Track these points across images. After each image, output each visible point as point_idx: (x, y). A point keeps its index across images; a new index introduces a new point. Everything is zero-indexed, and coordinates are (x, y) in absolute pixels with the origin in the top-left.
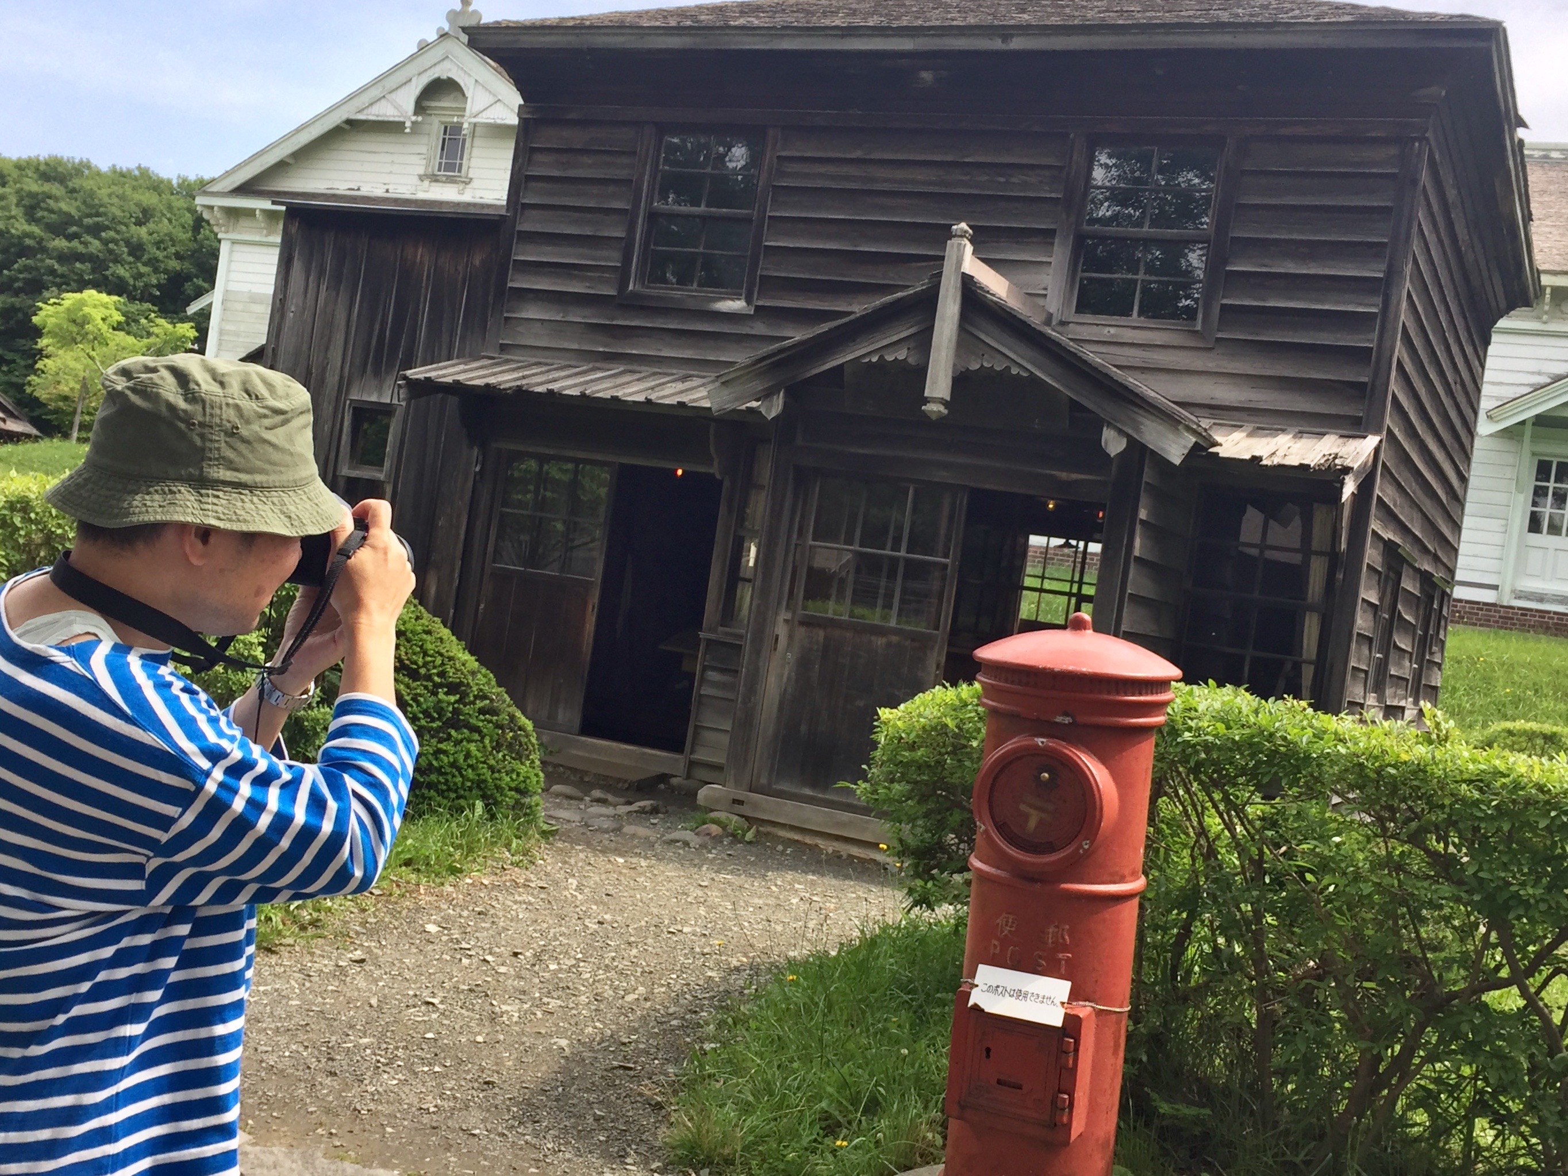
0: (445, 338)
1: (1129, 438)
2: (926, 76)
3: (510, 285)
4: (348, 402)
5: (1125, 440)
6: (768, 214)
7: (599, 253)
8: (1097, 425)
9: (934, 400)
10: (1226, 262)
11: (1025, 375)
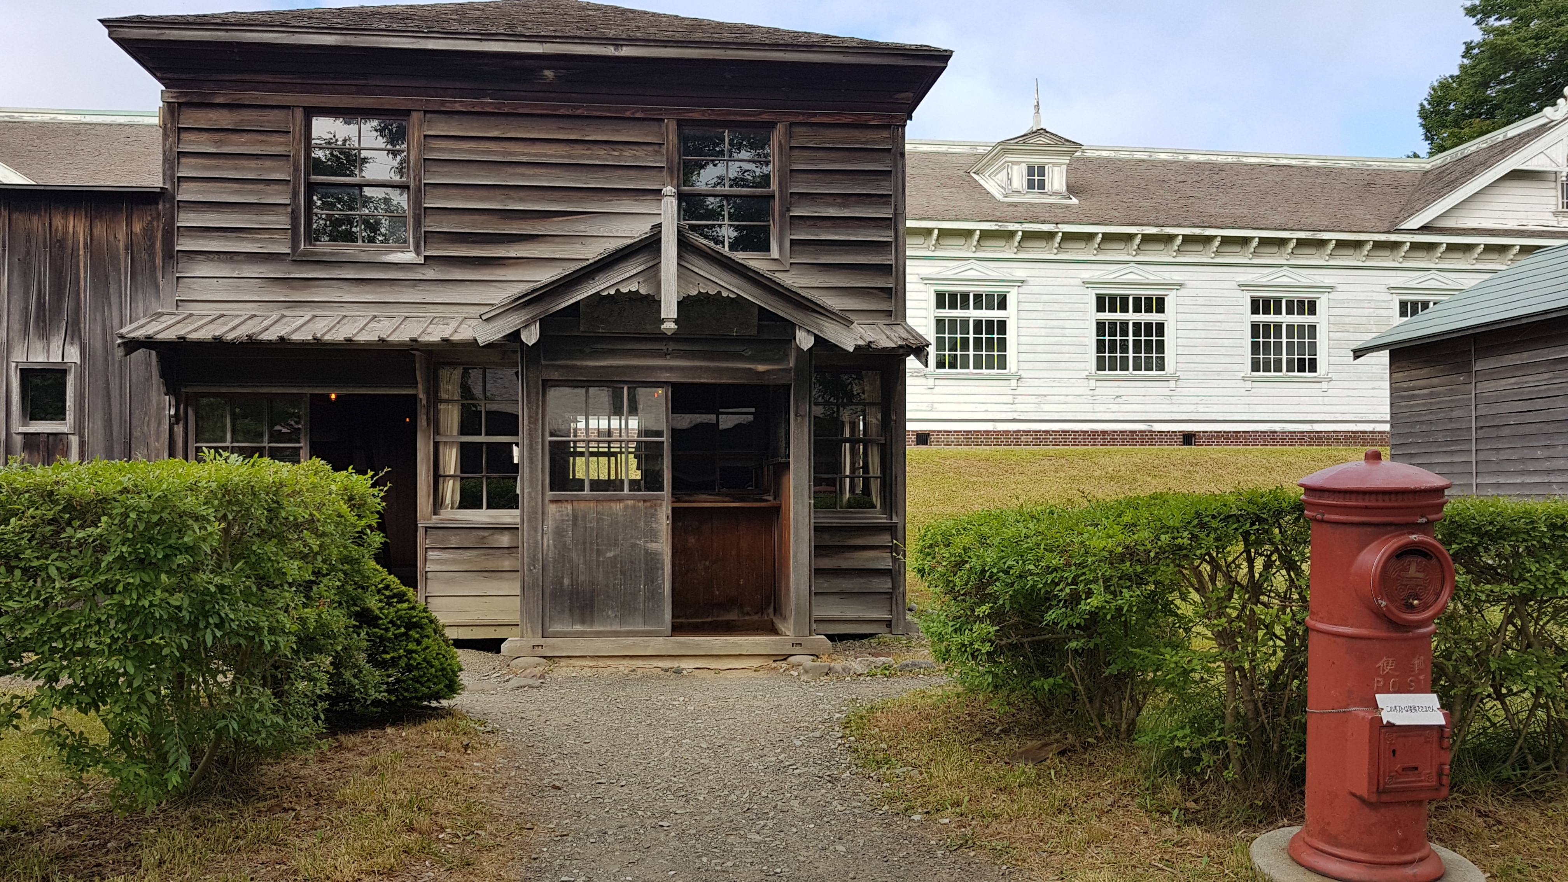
0: (114, 299)
1: (816, 336)
2: (549, 74)
3: (177, 248)
4: (14, 365)
5: (813, 338)
6: (423, 182)
7: (265, 218)
8: (790, 327)
9: (669, 320)
10: (788, 210)
11: (733, 296)
